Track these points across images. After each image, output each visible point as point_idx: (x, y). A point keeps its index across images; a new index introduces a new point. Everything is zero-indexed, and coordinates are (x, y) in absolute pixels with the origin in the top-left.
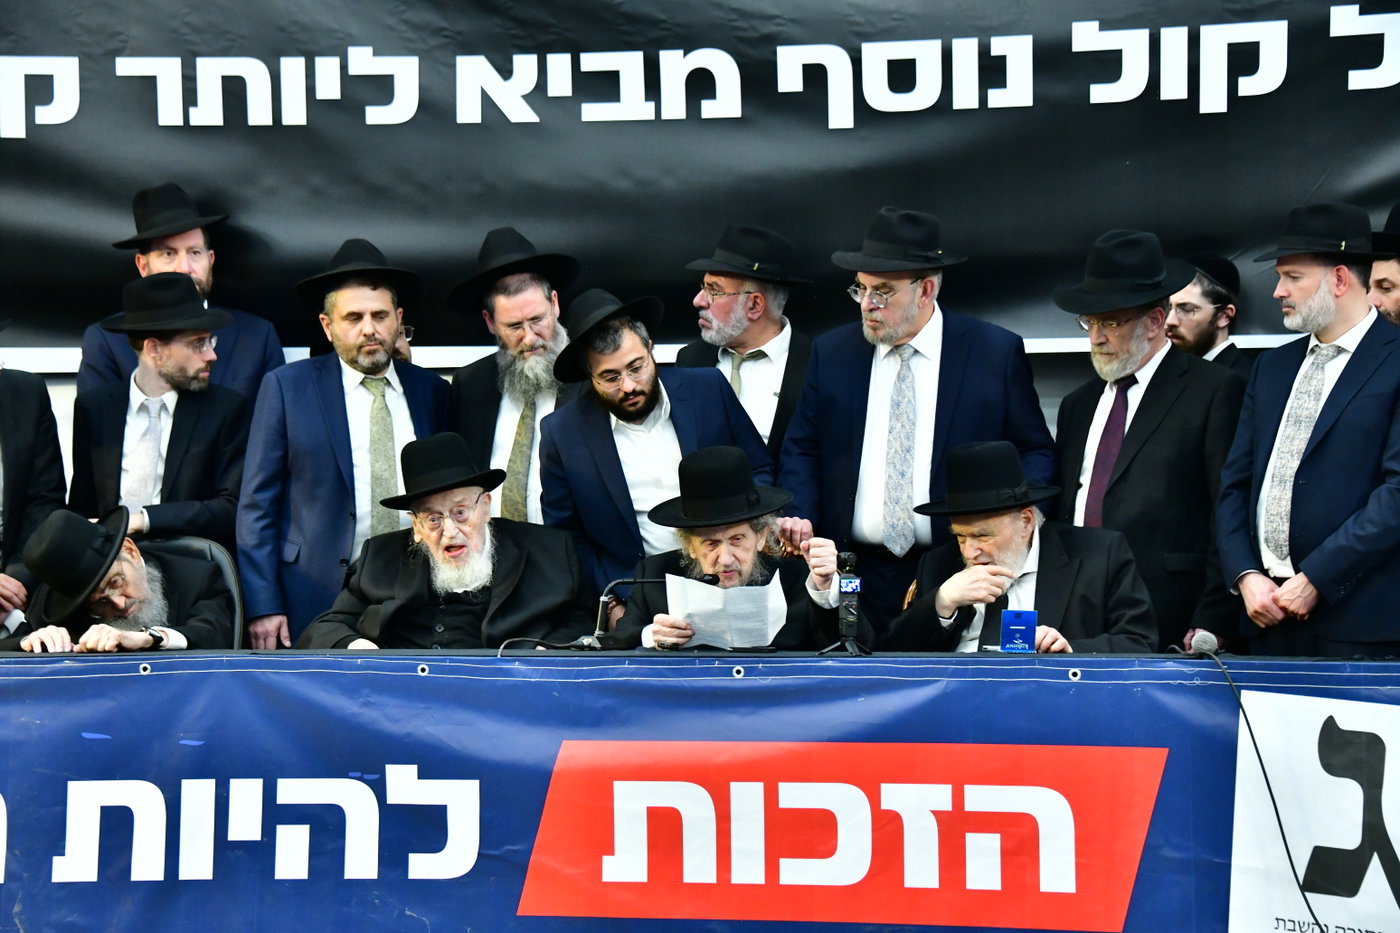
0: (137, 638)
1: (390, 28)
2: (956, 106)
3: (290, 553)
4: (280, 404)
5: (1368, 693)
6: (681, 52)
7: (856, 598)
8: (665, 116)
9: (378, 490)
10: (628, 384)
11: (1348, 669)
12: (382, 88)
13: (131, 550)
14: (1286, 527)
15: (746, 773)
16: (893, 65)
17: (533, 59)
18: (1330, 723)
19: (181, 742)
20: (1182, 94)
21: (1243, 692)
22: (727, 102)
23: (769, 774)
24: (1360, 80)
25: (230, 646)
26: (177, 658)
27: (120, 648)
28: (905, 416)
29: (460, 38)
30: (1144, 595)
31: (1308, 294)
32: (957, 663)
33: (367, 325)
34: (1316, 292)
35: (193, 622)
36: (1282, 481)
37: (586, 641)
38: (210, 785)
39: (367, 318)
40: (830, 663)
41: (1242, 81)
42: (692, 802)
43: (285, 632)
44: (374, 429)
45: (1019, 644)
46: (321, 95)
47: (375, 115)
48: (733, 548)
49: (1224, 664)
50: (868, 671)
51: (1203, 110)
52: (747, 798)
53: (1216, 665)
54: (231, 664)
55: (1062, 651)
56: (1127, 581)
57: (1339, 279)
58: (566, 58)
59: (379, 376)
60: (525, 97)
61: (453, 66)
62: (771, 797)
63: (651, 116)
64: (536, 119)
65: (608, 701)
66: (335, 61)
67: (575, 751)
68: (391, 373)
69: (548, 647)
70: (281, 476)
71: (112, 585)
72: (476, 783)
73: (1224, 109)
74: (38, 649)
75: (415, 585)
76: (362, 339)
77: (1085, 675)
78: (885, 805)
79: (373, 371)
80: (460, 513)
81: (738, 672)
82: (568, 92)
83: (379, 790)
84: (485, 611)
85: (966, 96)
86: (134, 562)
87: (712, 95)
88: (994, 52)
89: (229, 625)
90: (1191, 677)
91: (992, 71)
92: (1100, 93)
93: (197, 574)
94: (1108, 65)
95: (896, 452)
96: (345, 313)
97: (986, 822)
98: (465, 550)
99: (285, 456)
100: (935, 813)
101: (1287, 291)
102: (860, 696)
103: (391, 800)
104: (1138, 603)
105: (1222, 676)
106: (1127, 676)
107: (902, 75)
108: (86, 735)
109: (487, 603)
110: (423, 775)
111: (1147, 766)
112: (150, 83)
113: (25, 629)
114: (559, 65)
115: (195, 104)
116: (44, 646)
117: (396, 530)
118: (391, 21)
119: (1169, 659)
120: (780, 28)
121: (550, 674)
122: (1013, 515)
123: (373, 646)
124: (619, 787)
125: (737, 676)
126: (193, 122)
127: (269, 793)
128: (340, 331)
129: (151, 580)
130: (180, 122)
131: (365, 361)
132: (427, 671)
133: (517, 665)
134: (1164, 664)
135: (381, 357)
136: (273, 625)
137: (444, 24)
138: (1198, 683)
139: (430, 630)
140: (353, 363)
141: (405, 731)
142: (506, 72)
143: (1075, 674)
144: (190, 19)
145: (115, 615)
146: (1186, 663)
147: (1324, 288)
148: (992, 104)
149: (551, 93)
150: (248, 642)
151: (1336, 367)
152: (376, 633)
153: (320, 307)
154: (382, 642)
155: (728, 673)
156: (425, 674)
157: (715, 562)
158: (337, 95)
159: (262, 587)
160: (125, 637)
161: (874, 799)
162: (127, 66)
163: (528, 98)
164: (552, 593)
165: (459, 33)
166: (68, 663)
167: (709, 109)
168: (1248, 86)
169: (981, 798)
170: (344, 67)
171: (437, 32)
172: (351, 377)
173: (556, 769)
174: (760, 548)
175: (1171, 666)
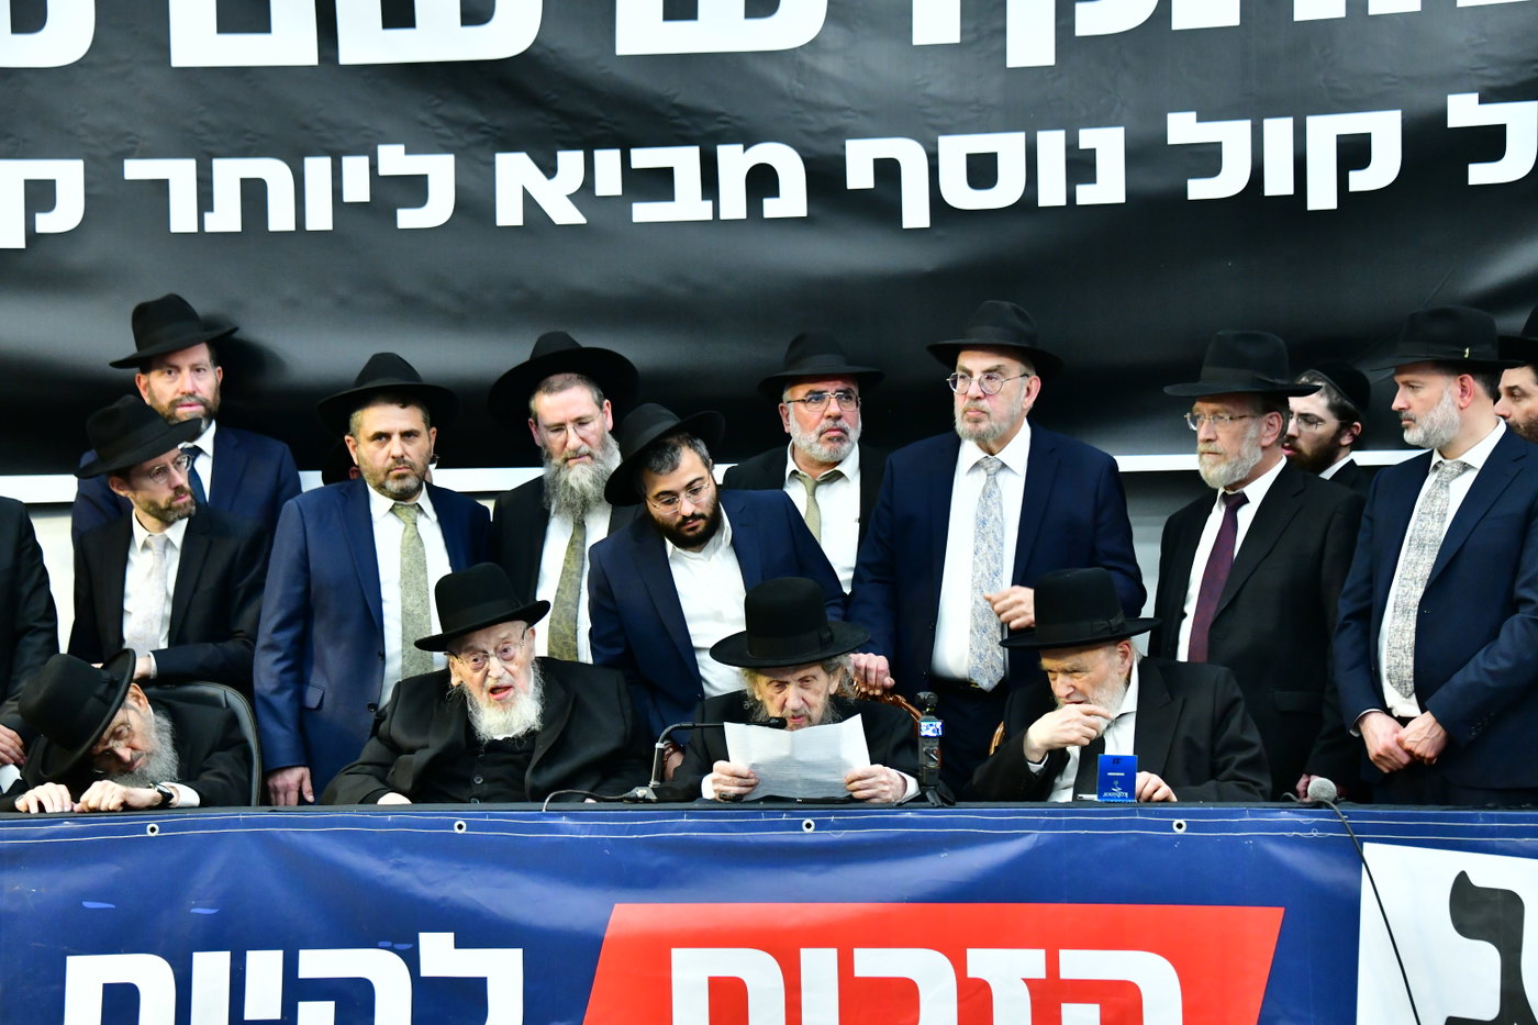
0: (145, 795)
1: (424, 124)
2: (1041, 203)
3: (312, 698)
4: (301, 535)
5: (1503, 845)
6: (741, 147)
7: (937, 743)
8: (724, 216)
9: (409, 628)
10: (687, 507)
11: (1481, 819)
12: (415, 189)
13: (138, 697)
14: (1410, 661)
15: (818, 938)
16: (973, 160)
17: (578, 156)
18: (1462, 880)
19: (193, 910)
20: (1289, 190)
21: (1366, 846)
22: (791, 201)
23: (844, 939)
24: (1481, 174)
25: (248, 804)
26: (189, 817)
27: (126, 807)
28: (991, 536)
29: (499, 134)
30: (1254, 736)
31: (1429, 405)
32: (1050, 814)
33: (396, 446)
34: (1438, 404)
35: (206, 777)
36: (1405, 611)
37: (640, 792)
38: (225, 957)
39: (396, 438)
40: (909, 815)
41: (1352, 174)
42: (758, 971)
43: (307, 786)
44: (405, 560)
45: (1118, 792)
46: (348, 197)
47: (407, 218)
48: (801, 691)
49: (1344, 814)
50: (951, 823)
51: (1311, 207)
52: (819, 965)
53: (1335, 815)
54: (248, 823)
55: (1166, 800)
56: (1235, 723)
57: (1464, 389)
58: (615, 154)
59: (411, 502)
60: (571, 197)
61: (492, 164)
62: (845, 965)
63: (709, 217)
64: (581, 220)
65: (663, 860)
66: (364, 161)
67: (629, 916)
68: (423, 499)
69: (598, 800)
70: (302, 615)
71: (117, 735)
72: (519, 952)
73: (1334, 206)
74: (34, 809)
75: (452, 731)
76: (390, 461)
77: (1191, 827)
78: (971, 974)
79: (403, 497)
80: (505, 650)
81: (808, 826)
82: (618, 191)
83: (412, 960)
84: (529, 760)
85: (1052, 193)
86: (142, 710)
87: (775, 193)
88: (1083, 145)
89: (245, 778)
90: (1307, 828)
91: (1081, 166)
92: (1199, 189)
93: (211, 721)
94: (1208, 159)
95: (983, 575)
96: (371, 433)
97: (1083, 991)
98: (511, 692)
99: (307, 592)
100: (1025, 980)
101: (1406, 402)
102: (943, 852)
103: (425, 972)
104: (1248, 746)
105: (1342, 828)
106: (1239, 827)
107: (982, 171)
108: (87, 904)
109: (531, 751)
110: (458, 945)
111: (1260, 927)
112: (161, 187)
113: (20, 788)
114: (608, 163)
115: (211, 209)
116: (41, 806)
117: (429, 671)
118: (423, 116)
119: (1283, 808)
120: (848, 121)
121: (600, 829)
122: (1108, 648)
123: (405, 801)
124: (678, 955)
125: (807, 830)
126: (209, 228)
127: (290, 966)
128: (367, 454)
129: (159, 730)
130: (194, 229)
131: (393, 486)
132: (464, 828)
133: (564, 821)
134: (1278, 814)
135: (411, 482)
136: (294, 778)
137: (482, 119)
138: (1315, 834)
139: (468, 782)
140: (381, 488)
141: (440, 895)
142: (549, 170)
143: (1180, 826)
144: (207, 117)
145: (120, 770)
146: (1301, 813)
147: (1447, 399)
148: (1080, 201)
149: (599, 192)
150: (267, 798)
151: (1461, 486)
152: (408, 786)
153: (345, 427)
154: (416, 796)
155: (797, 826)
156: (463, 831)
157: (783, 706)
158: (365, 197)
159: (282, 737)
160: (131, 795)
161: (960, 965)
162: (136, 169)
163: (573, 197)
164: (603, 739)
165: (499, 128)
166: (67, 825)
167: (772, 208)
168: (1359, 181)
169: (1078, 964)
170: (373, 167)
171: (474, 127)
172: (379, 504)
173: (608, 935)
174: (832, 691)
175: (1285, 816)
